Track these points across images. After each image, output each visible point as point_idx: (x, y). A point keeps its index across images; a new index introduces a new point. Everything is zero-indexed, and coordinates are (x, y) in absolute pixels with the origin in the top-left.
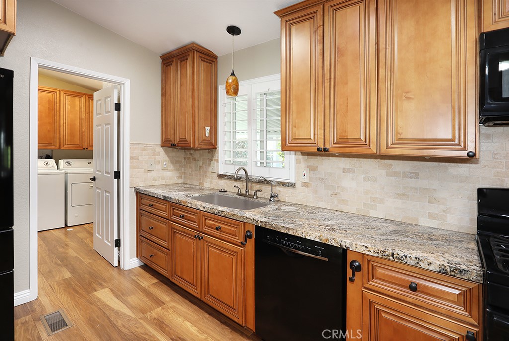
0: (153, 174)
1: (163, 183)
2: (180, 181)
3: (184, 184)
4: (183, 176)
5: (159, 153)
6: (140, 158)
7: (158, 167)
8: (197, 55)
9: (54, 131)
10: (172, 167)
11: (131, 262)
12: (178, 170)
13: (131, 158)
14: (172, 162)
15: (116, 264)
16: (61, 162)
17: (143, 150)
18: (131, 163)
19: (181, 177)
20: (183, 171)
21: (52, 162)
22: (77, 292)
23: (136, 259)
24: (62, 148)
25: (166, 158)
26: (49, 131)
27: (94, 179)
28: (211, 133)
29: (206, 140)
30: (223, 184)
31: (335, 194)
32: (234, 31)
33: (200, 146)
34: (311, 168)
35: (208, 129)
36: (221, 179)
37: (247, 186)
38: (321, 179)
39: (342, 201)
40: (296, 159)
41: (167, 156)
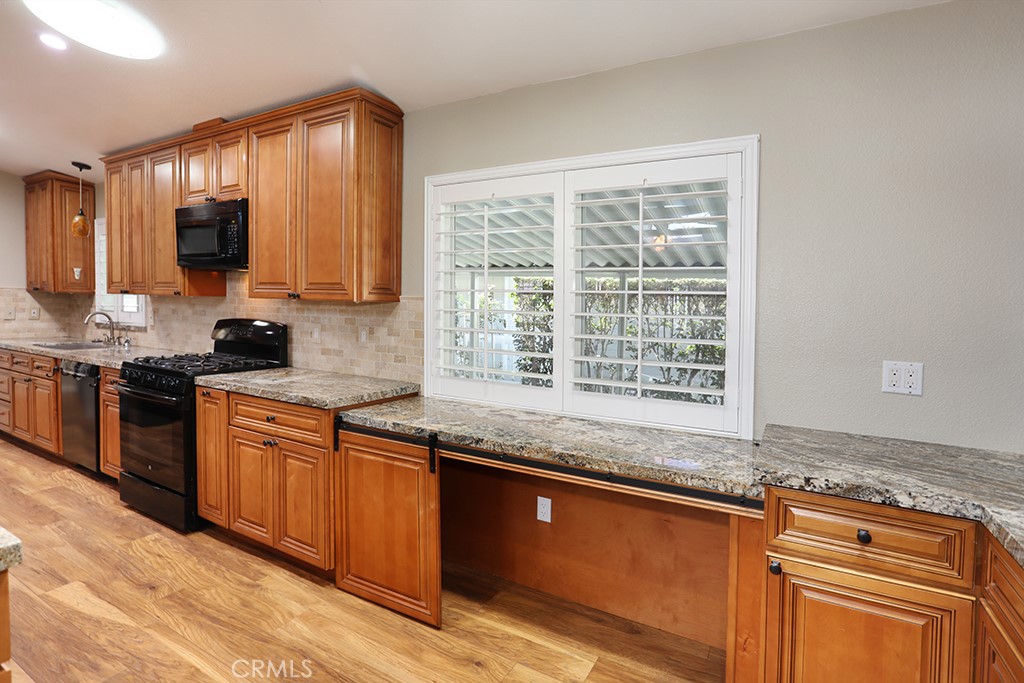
0: (13, 325)
3: (69, 337)
4: (67, 328)
5: (24, 299)
7: (21, 315)
8: (57, 184)
10: (46, 316)
12: (58, 320)
14: (47, 310)
20: (67, 321)
25: (38, 306)
28: (85, 275)
29: (75, 283)
30: (100, 334)
31: (169, 335)
32: (82, 166)
33: (65, 291)
34: (155, 312)
35: (77, 271)
36: (98, 325)
37: (112, 334)
38: (161, 321)
39: (173, 341)
40: (146, 302)
41: (39, 303)
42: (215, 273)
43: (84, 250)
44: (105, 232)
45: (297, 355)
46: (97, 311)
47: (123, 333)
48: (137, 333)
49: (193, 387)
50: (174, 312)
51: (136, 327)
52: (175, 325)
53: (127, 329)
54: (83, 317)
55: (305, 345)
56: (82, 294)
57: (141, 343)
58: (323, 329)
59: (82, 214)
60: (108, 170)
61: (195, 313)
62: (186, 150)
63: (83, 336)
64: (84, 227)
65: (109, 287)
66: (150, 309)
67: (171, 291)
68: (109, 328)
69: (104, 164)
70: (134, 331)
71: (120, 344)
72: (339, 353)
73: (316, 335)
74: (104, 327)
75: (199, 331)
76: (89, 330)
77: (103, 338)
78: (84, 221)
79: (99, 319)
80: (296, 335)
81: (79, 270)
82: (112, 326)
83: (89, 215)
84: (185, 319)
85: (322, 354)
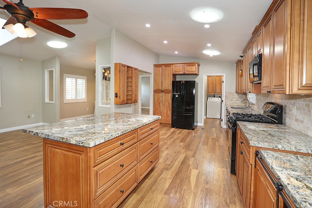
0: (233, 102)
5: (235, 95)
7: (234, 99)
11: (225, 126)
14: (240, 98)
15: (222, 126)
17: (229, 94)
21: (220, 98)
26: (219, 89)
32: (241, 56)
34: (257, 99)
40: (255, 96)
41: (238, 96)
48: (254, 106)
53: (252, 104)
55: (290, 116)
59: (242, 70)
72: (302, 122)
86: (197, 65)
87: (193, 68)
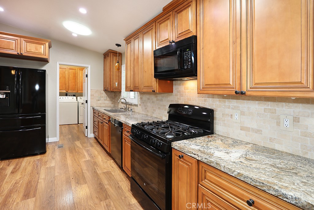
0: (100, 102)
1: (104, 105)
2: (112, 105)
3: (114, 106)
4: (114, 103)
5: (103, 93)
6: (94, 95)
7: (102, 99)
8: (112, 54)
9: (75, 85)
10: (108, 99)
11: (91, 135)
12: (111, 100)
13: (91, 95)
14: (109, 97)
15: (86, 136)
16: (78, 98)
17: (96, 92)
18: (91, 97)
19: (113, 104)
20: (114, 101)
21: (75, 97)
22: (70, 141)
23: (93, 134)
24: (78, 92)
25: (106, 95)
26: (73, 85)
27: (83, 104)
28: (119, 85)
29: (116, 88)
30: (123, 106)
31: (146, 108)
32: (119, 45)
33: (113, 90)
34: (141, 98)
35: (116, 83)
36: (122, 103)
37: (126, 106)
38: (143, 102)
39: (148, 111)
40: (138, 95)
41: (107, 94)
42: (169, 81)
43: (119, 76)
44: (125, 69)
45: (219, 127)
46: (122, 98)
47: (130, 106)
48: (134, 107)
49: (170, 149)
50: (148, 99)
51: (134, 104)
52: (149, 104)
53: (131, 105)
54: (118, 100)
55: (226, 122)
56: (118, 91)
57: (136, 111)
58: (242, 113)
59: (118, 62)
60: (126, 43)
61: (157, 100)
62: (158, 23)
63: (118, 106)
64: (119, 67)
65: (126, 89)
66: (139, 97)
67: (151, 90)
68: (126, 104)
69: (125, 41)
70: (133, 106)
71: (129, 110)
72: (258, 131)
73: (236, 117)
74: (124, 104)
75: (159, 108)
76: (119, 104)
77: (123, 108)
78: (119, 65)
79: (122, 101)
80: (217, 115)
81: (117, 83)
82: (126, 103)
83: (120, 63)
84: (153, 102)
85: (241, 130)
86: (47, 44)
87: (41, 48)
